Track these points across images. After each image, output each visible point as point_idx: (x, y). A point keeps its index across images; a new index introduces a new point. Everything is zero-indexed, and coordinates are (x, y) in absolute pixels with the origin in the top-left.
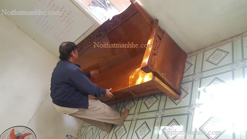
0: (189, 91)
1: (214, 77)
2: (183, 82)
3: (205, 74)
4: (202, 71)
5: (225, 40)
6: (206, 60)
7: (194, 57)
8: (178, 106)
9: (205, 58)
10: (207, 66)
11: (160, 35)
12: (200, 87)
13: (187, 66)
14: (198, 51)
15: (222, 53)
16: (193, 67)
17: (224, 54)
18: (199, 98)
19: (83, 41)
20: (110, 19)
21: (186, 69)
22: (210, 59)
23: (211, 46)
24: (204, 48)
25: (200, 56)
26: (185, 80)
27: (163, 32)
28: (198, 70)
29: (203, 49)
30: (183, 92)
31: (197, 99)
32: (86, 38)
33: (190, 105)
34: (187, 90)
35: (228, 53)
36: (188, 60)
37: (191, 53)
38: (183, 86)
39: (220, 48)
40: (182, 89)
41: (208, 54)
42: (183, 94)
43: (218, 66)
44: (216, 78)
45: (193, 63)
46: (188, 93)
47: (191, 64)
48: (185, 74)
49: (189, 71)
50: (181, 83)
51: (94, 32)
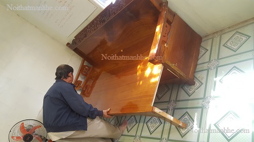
0: (204, 81)
1: (232, 66)
2: (197, 70)
3: (222, 62)
4: (218, 59)
5: (246, 21)
6: (224, 45)
7: (210, 41)
8: (191, 97)
9: (223, 43)
10: (225, 52)
11: (170, 19)
12: (216, 77)
13: (202, 51)
14: (214, 34)
15: (242, 37)
16: (208, 53)
17: (244, 39)
18: (214, 90)
19: (87, 27)
20: (113, 3)
21: (200, 55)
22: (228, 44)
23: (229, 28)
24: (221, 31)
25: (217, 40)
26: (199, 68)
27: (174, 15)
28: (214, 57)
29: (219, 32)
30: (196, 82)
31: (212, 90)
32: (89, 24)
33: (204, 98)
34: (202, 79)
35: (249, 37)
36: (203, 44)
37: (206, 36)
38: (198, 75)
39: (239, 31)
40: (196, 78)
41: (226, 37)
42: (197, 84)
43: (237, 52)
44: (235, 67)
45: (209, 48)
46: (202, 84)
47: (206, 49)
48: (200, 62)
49: (204, 58)
50: (194, 72)
51: (97, 17)
